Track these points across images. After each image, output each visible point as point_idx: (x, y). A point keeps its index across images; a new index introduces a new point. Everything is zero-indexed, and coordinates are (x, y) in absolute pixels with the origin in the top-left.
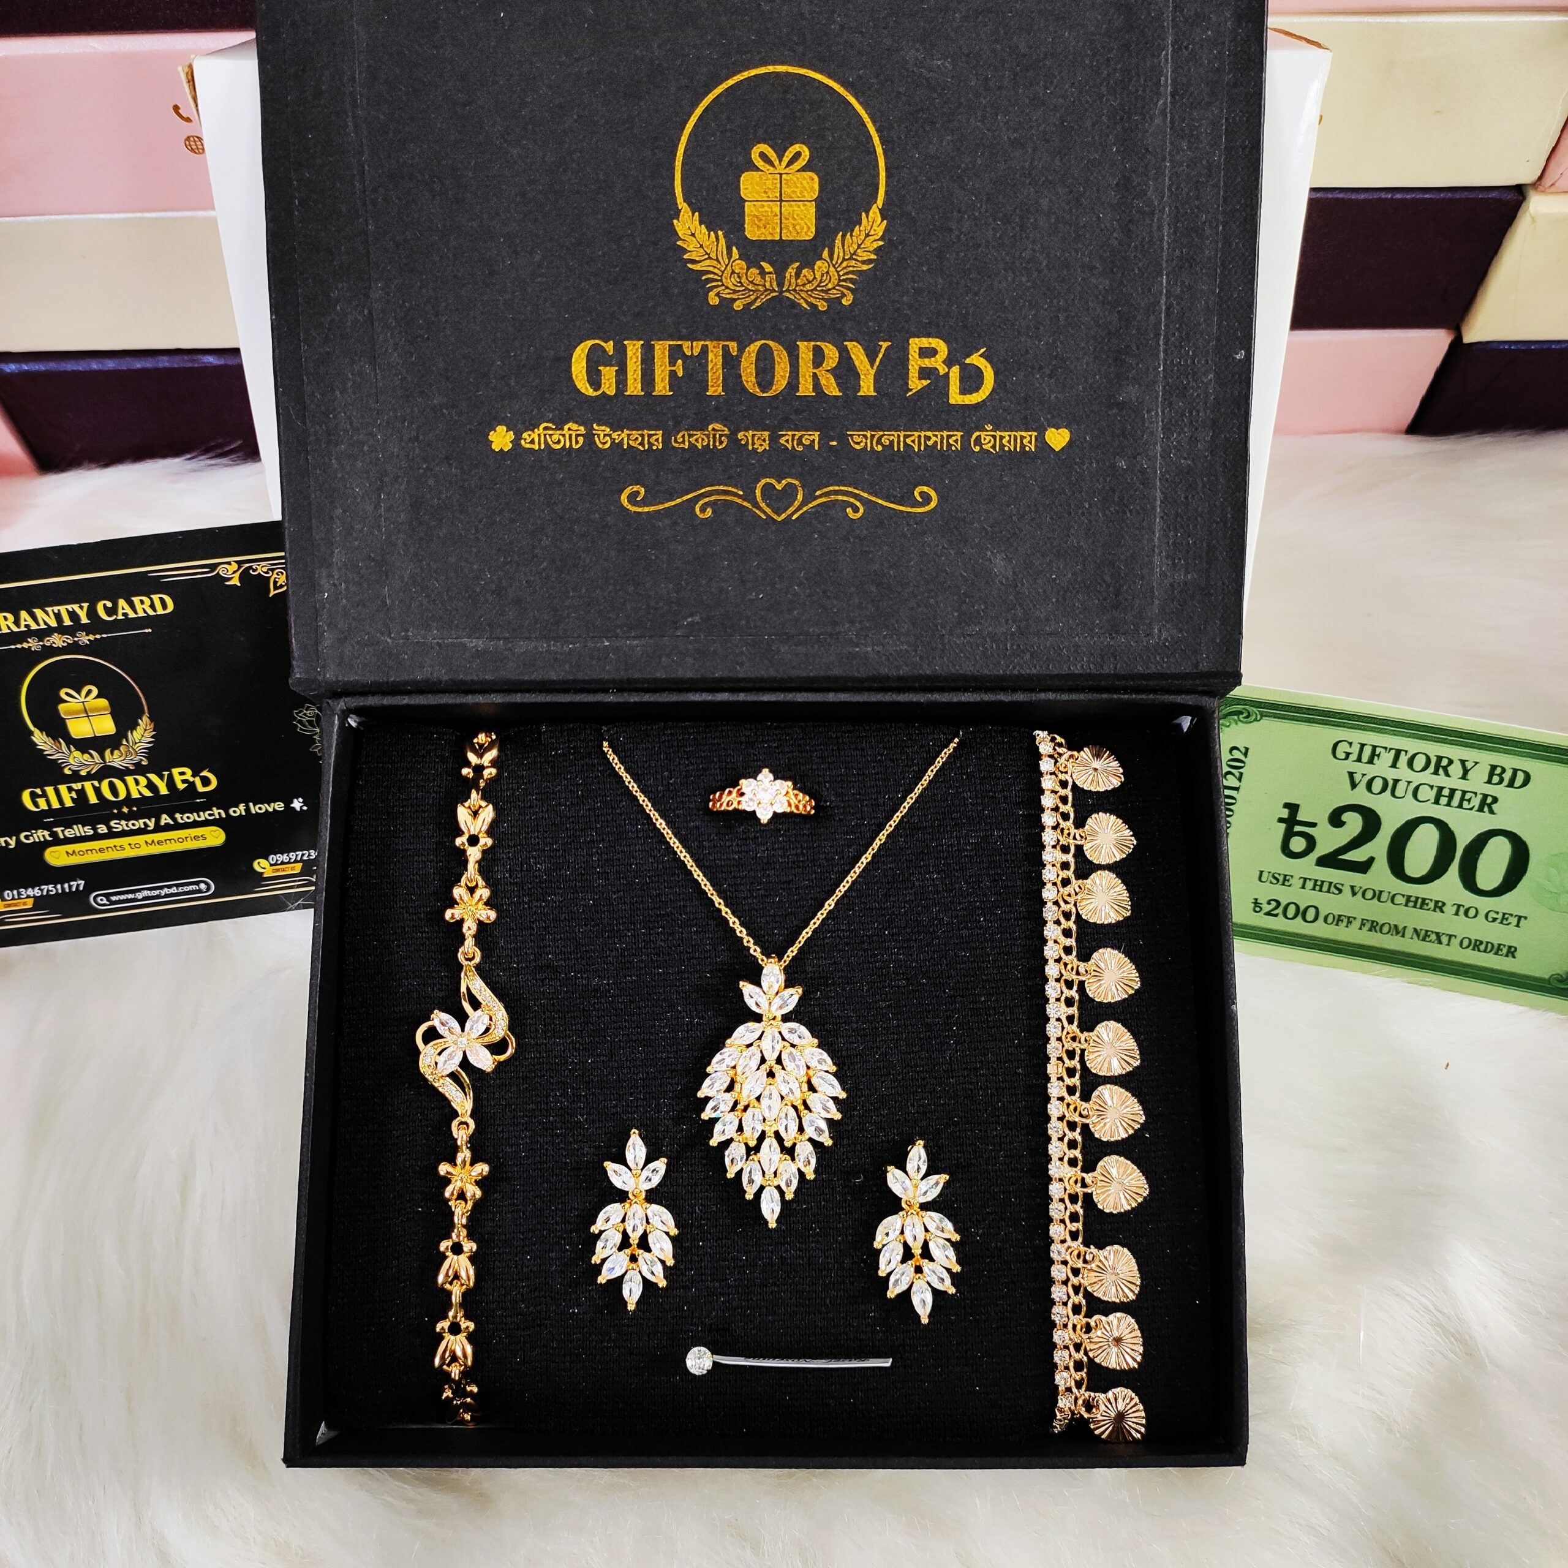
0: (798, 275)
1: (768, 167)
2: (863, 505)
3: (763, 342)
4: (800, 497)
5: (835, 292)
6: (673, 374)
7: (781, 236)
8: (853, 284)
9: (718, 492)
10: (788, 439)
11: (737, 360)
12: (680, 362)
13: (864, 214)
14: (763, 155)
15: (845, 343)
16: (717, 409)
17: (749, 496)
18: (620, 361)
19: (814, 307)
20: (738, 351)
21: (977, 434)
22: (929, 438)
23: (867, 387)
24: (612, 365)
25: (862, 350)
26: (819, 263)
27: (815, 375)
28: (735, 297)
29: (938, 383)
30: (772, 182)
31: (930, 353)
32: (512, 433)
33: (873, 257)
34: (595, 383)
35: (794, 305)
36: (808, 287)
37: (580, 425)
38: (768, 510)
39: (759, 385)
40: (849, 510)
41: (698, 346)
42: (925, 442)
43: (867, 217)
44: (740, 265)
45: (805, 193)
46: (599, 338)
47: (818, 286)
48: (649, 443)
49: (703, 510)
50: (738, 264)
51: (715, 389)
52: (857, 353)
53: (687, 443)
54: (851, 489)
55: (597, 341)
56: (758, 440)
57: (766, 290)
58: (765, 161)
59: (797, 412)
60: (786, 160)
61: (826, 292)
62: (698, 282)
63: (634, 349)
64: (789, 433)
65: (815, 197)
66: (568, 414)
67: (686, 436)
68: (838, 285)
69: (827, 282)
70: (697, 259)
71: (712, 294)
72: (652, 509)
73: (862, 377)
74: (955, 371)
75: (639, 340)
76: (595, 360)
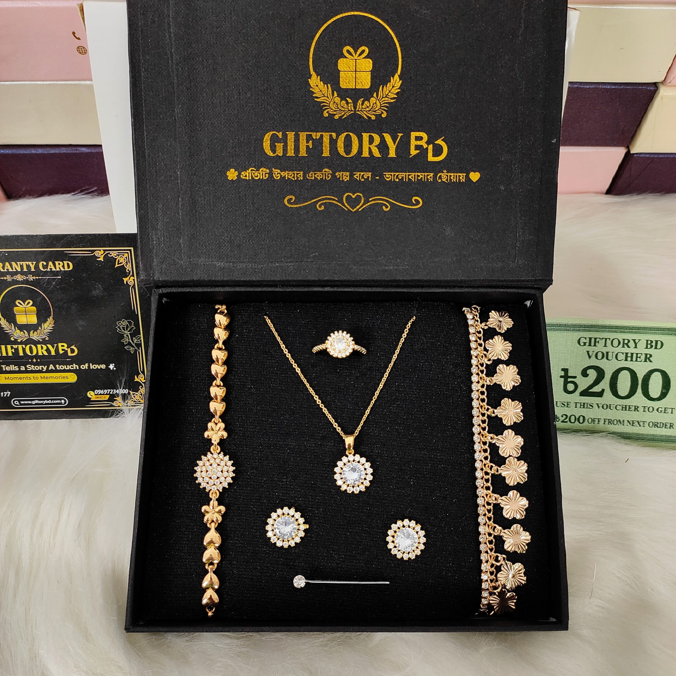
0: (362, 104)
1: (351, 56)
2: (390, 205)
3: (347, 133)
4: (362, 202)
5: (378, 111)
6: (308, 147)
7: (355, 87)
8: (386, 108)
9: (326, 199)
10: (357, 175)
11: (336, 141)
12: (311, 141)
13: (392, 78)
14: (348, 51)
15: (383, 134)
16: (327, 162)
17: (341, 201)
18: (285, 140)
19: (369, 118)
20: (336, 137)
21: (440, 174)
22: (418, 176)
23: (392, 154)
24: (281, 143)
25: (390, 137)
26: (372, 99)
27: (370, 148)
28: (335, 113)
29: (423, 151)
30: (352, 63)
31: (420, 138)
32: (237, 172)
33: (396, 96)
34: (274, 151)
35: (360, 117)
36: (368, 109)
37: (267, 169)
38: (348, 206)
39: (345, 152)
40: (384, 207)
41: (319, 134)
42: (417, 178)
43: (393, 79)
44: (337, 100)
45: (367, 68)
46: (275, 131)
47: (371, 109)
48: (297, 177)
49: (320, 206)
50: (337, 99)
51: (326, 153)
52: (388, 138)
53: (313, 177)
54: (384, 198)
55: (274, 132)
56: (345, 176)
57: (349, 110)
58: (349, 54)
59: (362, 164)
60: (358, 53)
61: (375, 111)
62: (320, 107)
63: (291, 136)
64: (358, 173)
65: (371, 70)
66: (261, 164)
67: (313, 174)
68: (380, 108)
69: (375, 107)
70: (319, 96)
71: (325, 112)
72: (298, 206)
73: (390, 149)
74: (431, 146)
75: (293, 132)
76: (274, 140)
